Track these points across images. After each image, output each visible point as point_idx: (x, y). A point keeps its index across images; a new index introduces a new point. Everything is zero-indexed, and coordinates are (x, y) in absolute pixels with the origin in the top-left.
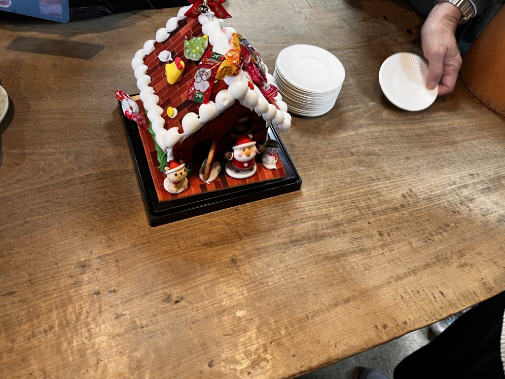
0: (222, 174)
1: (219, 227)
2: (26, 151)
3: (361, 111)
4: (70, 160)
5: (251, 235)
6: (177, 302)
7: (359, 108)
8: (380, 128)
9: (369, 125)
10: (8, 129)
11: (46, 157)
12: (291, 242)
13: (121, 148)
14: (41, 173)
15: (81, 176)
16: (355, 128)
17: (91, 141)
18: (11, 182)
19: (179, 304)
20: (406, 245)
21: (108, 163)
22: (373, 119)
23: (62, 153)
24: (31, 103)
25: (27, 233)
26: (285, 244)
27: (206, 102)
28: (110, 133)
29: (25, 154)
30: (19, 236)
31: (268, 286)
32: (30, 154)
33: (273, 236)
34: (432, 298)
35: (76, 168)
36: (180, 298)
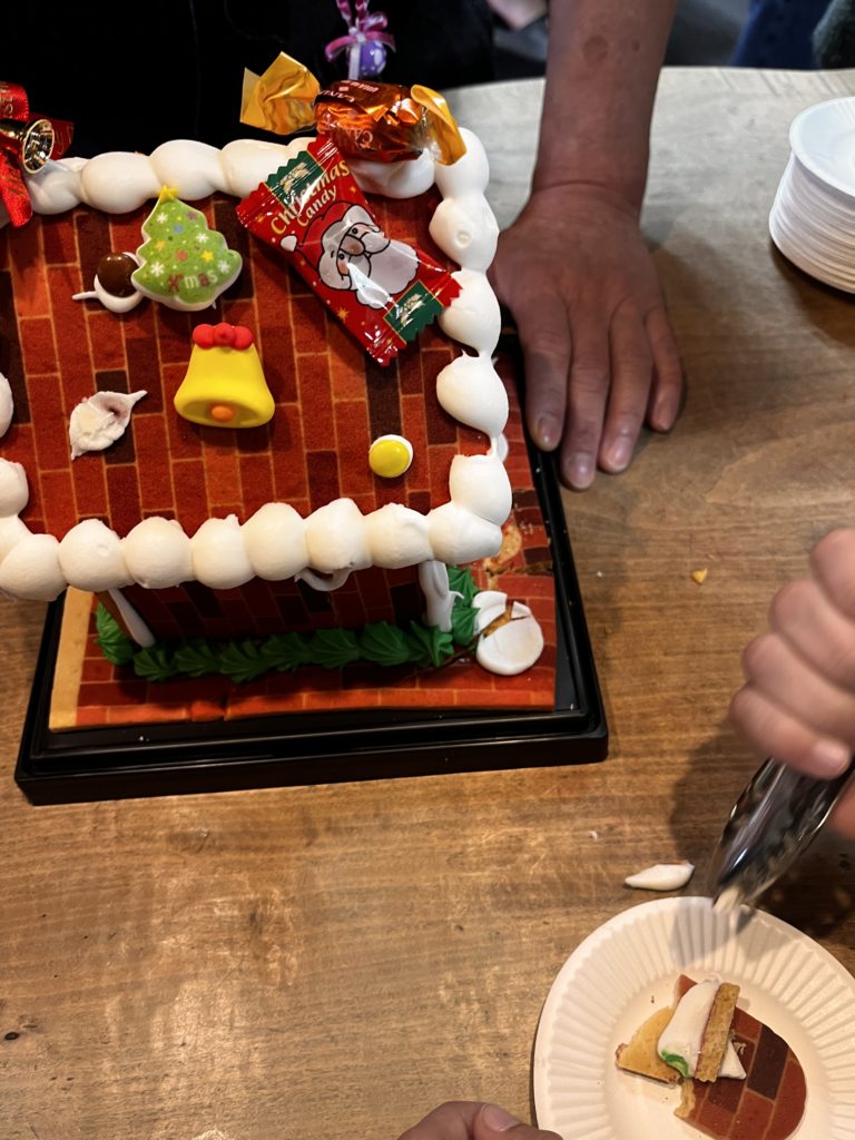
6: (11, 1037)
19: (15, 1046)
36: (27, 1023)
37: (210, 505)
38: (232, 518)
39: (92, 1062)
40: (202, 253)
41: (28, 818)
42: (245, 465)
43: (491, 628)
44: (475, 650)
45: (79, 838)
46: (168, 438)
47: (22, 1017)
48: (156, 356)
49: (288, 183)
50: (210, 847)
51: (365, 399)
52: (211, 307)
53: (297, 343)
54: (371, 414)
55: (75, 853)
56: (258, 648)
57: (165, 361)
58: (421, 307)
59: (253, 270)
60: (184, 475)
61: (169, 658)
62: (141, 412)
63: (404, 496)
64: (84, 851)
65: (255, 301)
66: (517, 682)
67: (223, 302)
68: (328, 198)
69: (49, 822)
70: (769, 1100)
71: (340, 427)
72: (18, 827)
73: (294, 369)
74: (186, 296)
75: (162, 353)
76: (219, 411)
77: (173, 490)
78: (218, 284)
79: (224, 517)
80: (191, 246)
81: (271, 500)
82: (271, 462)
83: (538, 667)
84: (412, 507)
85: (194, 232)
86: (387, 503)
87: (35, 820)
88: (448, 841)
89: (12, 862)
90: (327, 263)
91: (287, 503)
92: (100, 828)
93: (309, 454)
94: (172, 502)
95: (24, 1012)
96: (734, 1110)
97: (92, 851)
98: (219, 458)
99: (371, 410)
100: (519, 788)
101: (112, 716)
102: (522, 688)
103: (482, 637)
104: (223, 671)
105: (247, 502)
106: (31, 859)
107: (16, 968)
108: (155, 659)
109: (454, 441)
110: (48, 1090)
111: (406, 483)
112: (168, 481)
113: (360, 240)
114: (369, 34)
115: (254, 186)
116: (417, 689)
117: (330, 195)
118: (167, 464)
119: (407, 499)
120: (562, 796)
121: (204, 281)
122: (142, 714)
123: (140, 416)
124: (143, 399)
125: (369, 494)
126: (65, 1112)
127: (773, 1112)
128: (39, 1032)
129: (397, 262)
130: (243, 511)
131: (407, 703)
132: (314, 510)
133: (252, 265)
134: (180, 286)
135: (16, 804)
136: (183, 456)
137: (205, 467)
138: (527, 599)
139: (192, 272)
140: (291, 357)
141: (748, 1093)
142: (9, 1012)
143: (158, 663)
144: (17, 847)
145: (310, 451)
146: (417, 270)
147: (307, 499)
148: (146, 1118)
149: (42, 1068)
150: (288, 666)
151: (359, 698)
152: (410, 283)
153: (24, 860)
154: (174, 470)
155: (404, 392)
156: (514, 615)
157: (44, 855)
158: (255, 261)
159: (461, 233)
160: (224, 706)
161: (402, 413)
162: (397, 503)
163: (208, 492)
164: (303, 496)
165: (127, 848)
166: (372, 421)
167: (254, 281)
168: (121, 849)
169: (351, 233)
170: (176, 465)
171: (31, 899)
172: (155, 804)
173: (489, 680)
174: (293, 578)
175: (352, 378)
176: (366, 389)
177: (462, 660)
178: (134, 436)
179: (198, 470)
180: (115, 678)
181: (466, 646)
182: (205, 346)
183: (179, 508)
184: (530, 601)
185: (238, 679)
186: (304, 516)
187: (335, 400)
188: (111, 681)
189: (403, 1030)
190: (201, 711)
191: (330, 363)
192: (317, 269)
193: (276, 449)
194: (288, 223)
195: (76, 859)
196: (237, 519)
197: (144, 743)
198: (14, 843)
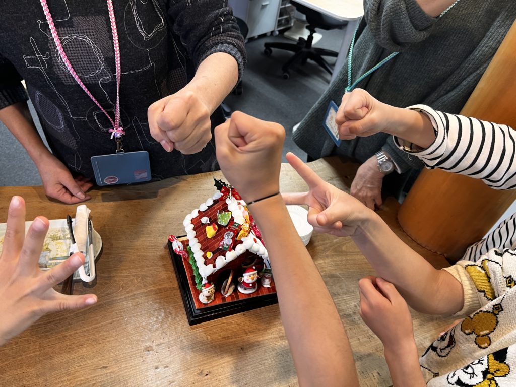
0: (236, 290)
1: (233, 326)
2: (112, 275)
3: (327, 246)
4: (139, 281)
5: (253, 332)
6: (206, 375)
7: (327, 244)
8: (340, 258)
9: (333, 256)
10: (100, 260)
11: (124, 278)
12: (280, 337)
13: (170, 273)
14: (121, 289)
15: (146, 291)
16: (323, 258)
17: (151, 268)
18: (103, 295)
19: (208, 376)
20: (355, 341)
21: (162, 283)
22: (335, 252)
23: (133, 276)
24: (114, 242)
25: (114, 329)
26: (275, 338)
27: (230, 251)
28: (163, 262)
29: (111, 276)
30: (109, 331)
31: (265, 366)
32: (114, 277)
33: (268, 333)
34: (372, 377)
35: (142, 286)
90: (226, 233)
115: (234, 222)
117: (234, 230)
152: (228, 245)
194: (230, 227)
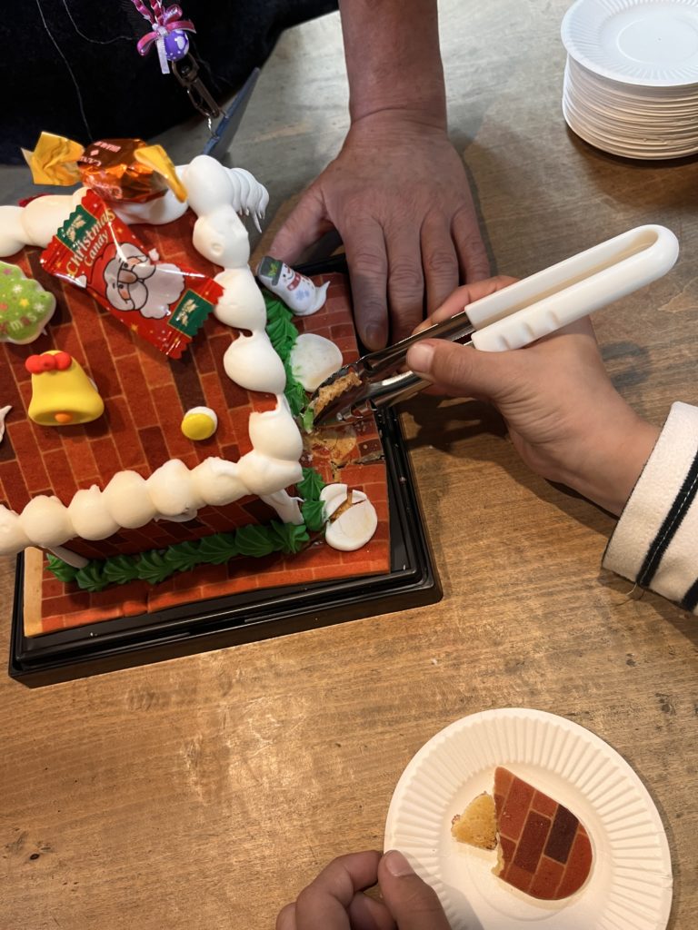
27: (217, 294)
36: (43, 846)
37: (77, 481)
38: (94, 488)
39: (89, 870)
40: (19, 301)
41: (27, 698)
42: (95, 447)
43: (338, 512)
44: (324, 535)
45: (64, 710)
46: (35, 437)
47: (40, 843)
48: (12, 378)
49: (72, 234)
50: (155, 705)
51: (172, 383)
52: (42, 335)
53: (113, 350)
54: (180, 394)
55: (63, 721)
56: (162, 556)
57: (19, 381)
58: (196, 309)
59: (67, 301)
60: (53, 462)
61: (100, 572)
62: (12, 421)
63: (218, 451)
64: (68, 718)
65: (74, 324)
66: (358, 555)
67: (51, 328)
68: (103, 241)
69: (42, 699)
70: (561, 864)
71: (158, 407)
72: (21, 706)
73: (114, 370)
74: (14, 335)
75: (17, 375)
76: (59, 417)
77: (48, 475)
78: (38, 321)
79: (88, 488)
80: (10, 298)
81: (119, 469)
82: (114, 441)
83: (374, 541)
84: (226, 458)
85: (11, 285)
86: (206, 458)
87: (32, 699)
88: (326, 680)
89: (20, 732)
90: (112, 292)
91: (132, 470)
92: (77, 700)
93: (140, 431)
94: (48, 482)
95: (41, 840)
96: (533, 871)
97: (73, 718)
98: (75, 445)
99: (178, 389)
100: (377, 631)
101: (67, 621)
102: (364, 559)
103: (328, 523)
104: (140, 577)
105: (103, 474)
106: (33, 728)
107: (33, 808)
108: (89, 575)
109: (248, 402)
110: (62, 892)
111: (218, 440)
112: (42, 468)
113: (131, 271)
114: (169, 25)
115: (49, 240)
116: (285, 571)
117: (104, 238)
118: (38, 455)
119: (221, 452)
120: (410, 633)
121: (26, 322)
122: (89, 616)
123: (11, 424)
124: (10, 411)
125: (191, 454)
126: (75, 907)
127: (564, 872)
128: (52, 852)
129: (167, 281)
130: (102, 481)
131: (279, 583)
132: (153, 470)
133: (66, 297)
134: (9, 330)
135: (18, 689)
136: (49, 448)
137: (67, 454)
138: (363, 485)
139: (15, 318)
140: (110, 361)
141: (544, 859)
142: (31, 840)
143: (92, 579)
144: (22, 721)
145: (140, 429)
146: (184, 282)
147: (146, 464)
148: (129, 906)
149: (57, 877)
150: (186, 567)
151: (242, 584)
152: (182, 293)
153: (28, 730)
154: (46, 460)
155: (202, 372)
156: (354, 501)
157: (41, 725)
158: (67, 293)
159: (214, 245)
160: (146, 603)
161: (203, 388)
162: (214, 456)
163: (73, 471)
164: (143, 462)
165: (98, 713)
166: (182, 398)
167: (69, 308)
168: (93, 714)
169: (123, 267)
170: (46, 456)
171: (36, 757)
172: (114, 677)
173: (337, 556)
174: (153, 520)
175: (160, 369)
176: (172, 375)
177: (316, 543)
178: (11, 440)
179: (63, 457)
180: (66, 592)
181: (316, 532)
182: (38, 372)
183: (55, 486)
184: (366, 487)
185: (153, 581)
186: (146, 477)
187: (150, 388)
188: (64, 595)
189: (302, 826)
190: (130, 608)
191: (140, 360)
192: (106, 298)
193: (115, 432)
194: (78, 265)
195: (63, 725)
196: (98, 487)
197: (94, 637)
198: (20, 718)
